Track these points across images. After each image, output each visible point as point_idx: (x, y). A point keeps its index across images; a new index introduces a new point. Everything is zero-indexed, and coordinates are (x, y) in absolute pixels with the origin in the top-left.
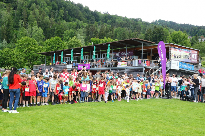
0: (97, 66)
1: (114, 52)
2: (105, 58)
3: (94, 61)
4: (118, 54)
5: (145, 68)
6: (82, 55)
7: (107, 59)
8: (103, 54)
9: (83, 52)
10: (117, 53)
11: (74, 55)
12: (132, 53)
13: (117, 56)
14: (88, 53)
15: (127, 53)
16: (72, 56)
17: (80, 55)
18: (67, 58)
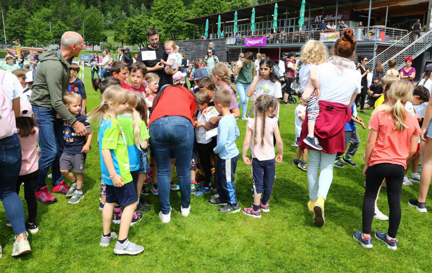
1: (311, 15)
2: (294, 27)
3: (274, 31)
4: (319, 18)
5: (377, 45)
6: (253, 21)
7: (297, 29)
8: (290, 19)
9: (256, 16)
10: (317, 17)
11: (239, 23)
12: (347, 16)
13: (317, 22)
14: (262, 18)
15: (338, 16)
16: (236, 24)
17: (249, 22)
18: (228, 28)
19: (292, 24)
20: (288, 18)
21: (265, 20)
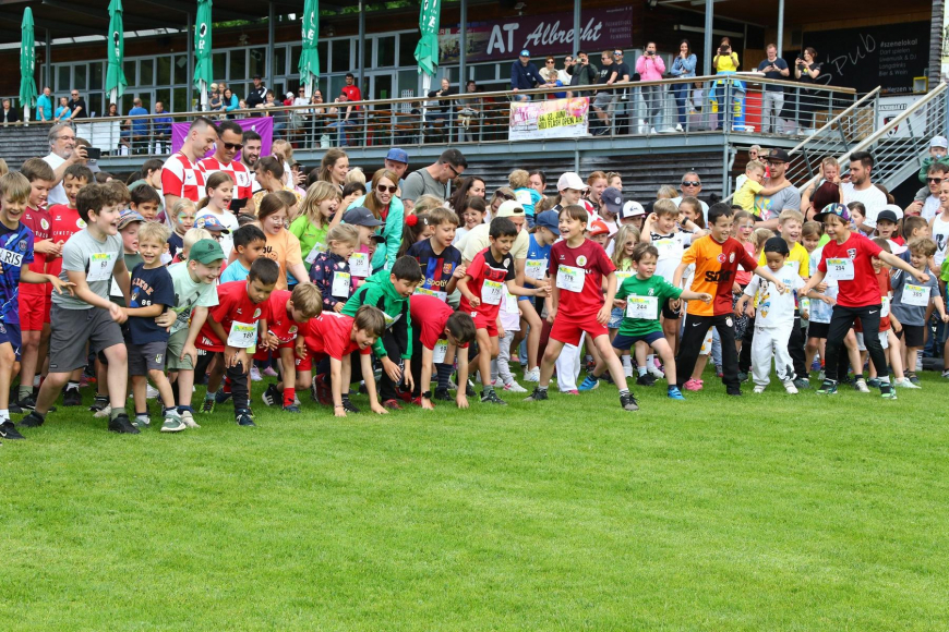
0: (333, 137)
1: (469, 19)
2: (394, 72)
4: (505, 34)
5: (734, 151)
6: (202, 44)
7: (411, 82)
8: (375, 37)
9: (215, 19)
10: (496, 29)
11: (131, 47)
12: (624, 30)
13: (496, 51)
14: (245, 27)
15: (583, 25)
16: (115, 52)
17: (184, 43)
18: (65, 73)
19: (386, 60)
20: (368, 30)
21: (258, 36)
